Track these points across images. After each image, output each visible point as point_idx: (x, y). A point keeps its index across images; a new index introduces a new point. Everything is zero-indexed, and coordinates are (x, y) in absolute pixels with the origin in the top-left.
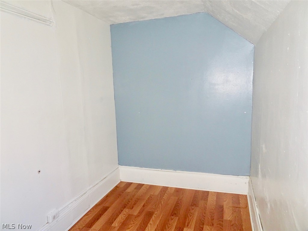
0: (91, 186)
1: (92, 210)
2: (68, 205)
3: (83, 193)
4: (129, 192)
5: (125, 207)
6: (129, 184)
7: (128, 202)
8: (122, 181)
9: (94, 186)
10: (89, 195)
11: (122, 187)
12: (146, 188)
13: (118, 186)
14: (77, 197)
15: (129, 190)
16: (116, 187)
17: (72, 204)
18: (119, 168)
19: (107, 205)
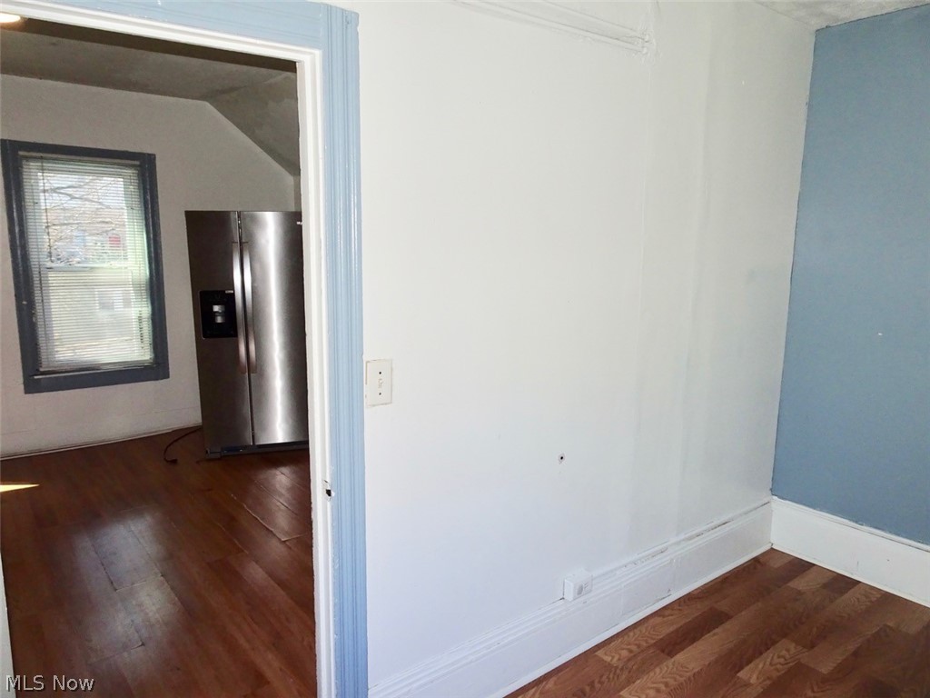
0: (682, 536)
1: (676, 607)
2: (616, 569)
3: (656, 549)
4: (799, 593)
5: (785, 635)
6: (801, 567)
7: (797, 623)
8: (774, 547)
9: (690, 538)
10: (672, 560)
11: (776, 566)
12: (867, 597)
13: (761, 560)
14: (640, 555)
15: (800, 584)
16: (756, 560)
17: (624, 569)
18: (773, 505)
19: (723, 606)
